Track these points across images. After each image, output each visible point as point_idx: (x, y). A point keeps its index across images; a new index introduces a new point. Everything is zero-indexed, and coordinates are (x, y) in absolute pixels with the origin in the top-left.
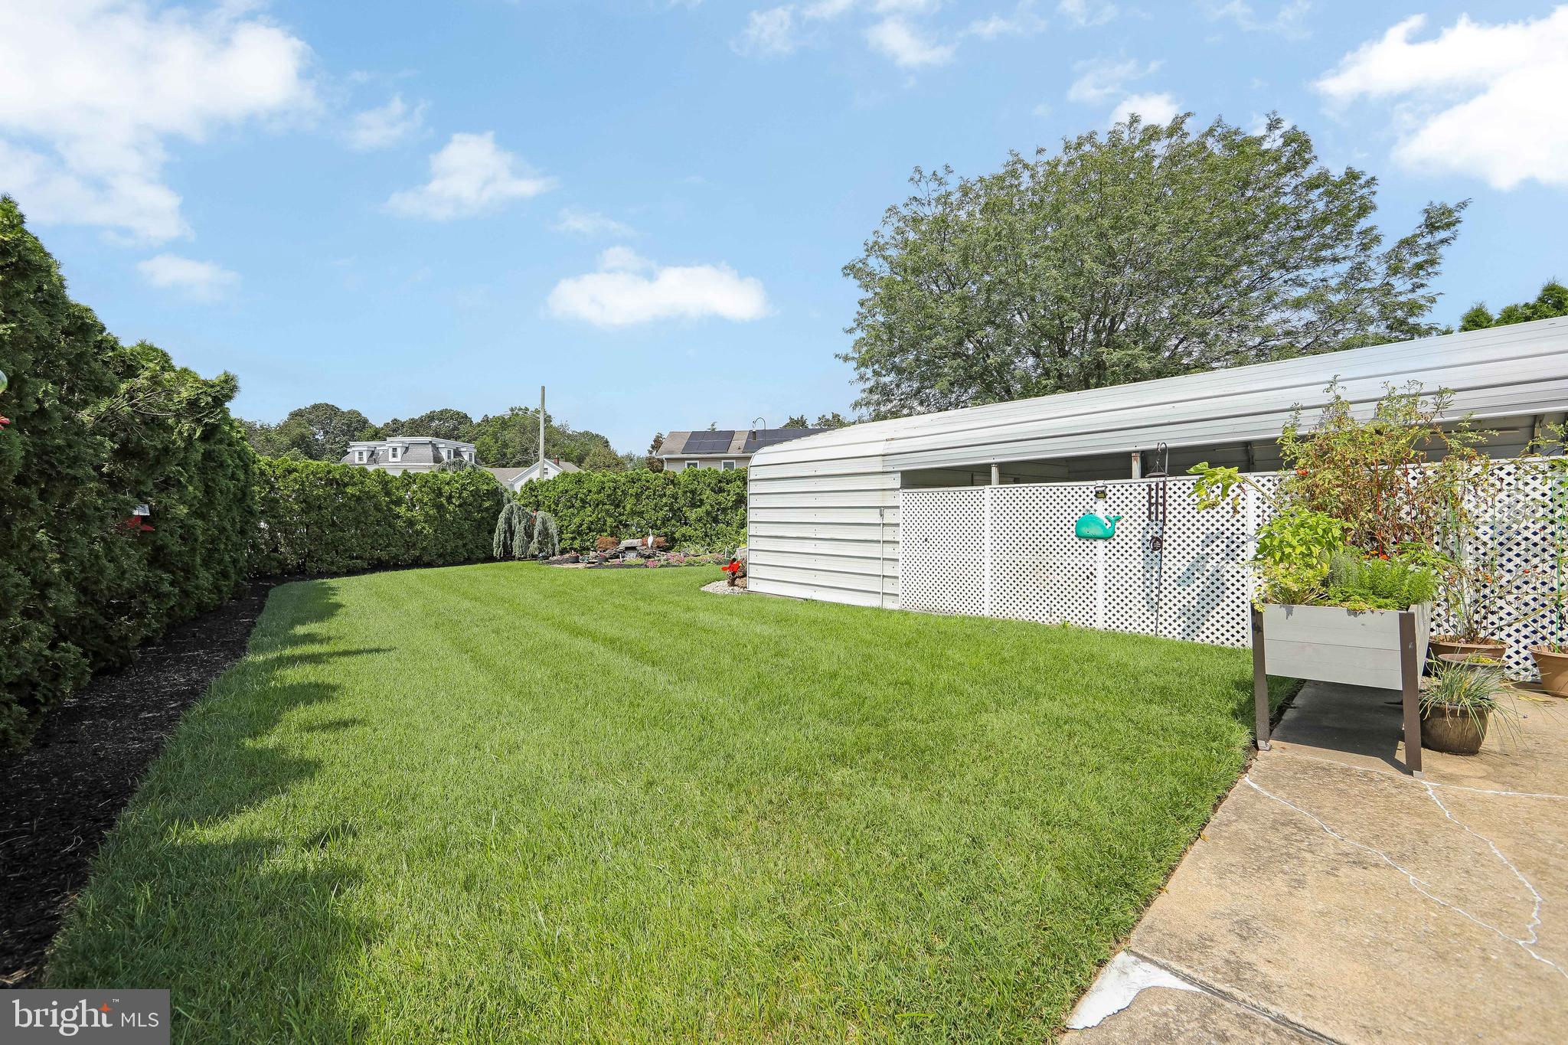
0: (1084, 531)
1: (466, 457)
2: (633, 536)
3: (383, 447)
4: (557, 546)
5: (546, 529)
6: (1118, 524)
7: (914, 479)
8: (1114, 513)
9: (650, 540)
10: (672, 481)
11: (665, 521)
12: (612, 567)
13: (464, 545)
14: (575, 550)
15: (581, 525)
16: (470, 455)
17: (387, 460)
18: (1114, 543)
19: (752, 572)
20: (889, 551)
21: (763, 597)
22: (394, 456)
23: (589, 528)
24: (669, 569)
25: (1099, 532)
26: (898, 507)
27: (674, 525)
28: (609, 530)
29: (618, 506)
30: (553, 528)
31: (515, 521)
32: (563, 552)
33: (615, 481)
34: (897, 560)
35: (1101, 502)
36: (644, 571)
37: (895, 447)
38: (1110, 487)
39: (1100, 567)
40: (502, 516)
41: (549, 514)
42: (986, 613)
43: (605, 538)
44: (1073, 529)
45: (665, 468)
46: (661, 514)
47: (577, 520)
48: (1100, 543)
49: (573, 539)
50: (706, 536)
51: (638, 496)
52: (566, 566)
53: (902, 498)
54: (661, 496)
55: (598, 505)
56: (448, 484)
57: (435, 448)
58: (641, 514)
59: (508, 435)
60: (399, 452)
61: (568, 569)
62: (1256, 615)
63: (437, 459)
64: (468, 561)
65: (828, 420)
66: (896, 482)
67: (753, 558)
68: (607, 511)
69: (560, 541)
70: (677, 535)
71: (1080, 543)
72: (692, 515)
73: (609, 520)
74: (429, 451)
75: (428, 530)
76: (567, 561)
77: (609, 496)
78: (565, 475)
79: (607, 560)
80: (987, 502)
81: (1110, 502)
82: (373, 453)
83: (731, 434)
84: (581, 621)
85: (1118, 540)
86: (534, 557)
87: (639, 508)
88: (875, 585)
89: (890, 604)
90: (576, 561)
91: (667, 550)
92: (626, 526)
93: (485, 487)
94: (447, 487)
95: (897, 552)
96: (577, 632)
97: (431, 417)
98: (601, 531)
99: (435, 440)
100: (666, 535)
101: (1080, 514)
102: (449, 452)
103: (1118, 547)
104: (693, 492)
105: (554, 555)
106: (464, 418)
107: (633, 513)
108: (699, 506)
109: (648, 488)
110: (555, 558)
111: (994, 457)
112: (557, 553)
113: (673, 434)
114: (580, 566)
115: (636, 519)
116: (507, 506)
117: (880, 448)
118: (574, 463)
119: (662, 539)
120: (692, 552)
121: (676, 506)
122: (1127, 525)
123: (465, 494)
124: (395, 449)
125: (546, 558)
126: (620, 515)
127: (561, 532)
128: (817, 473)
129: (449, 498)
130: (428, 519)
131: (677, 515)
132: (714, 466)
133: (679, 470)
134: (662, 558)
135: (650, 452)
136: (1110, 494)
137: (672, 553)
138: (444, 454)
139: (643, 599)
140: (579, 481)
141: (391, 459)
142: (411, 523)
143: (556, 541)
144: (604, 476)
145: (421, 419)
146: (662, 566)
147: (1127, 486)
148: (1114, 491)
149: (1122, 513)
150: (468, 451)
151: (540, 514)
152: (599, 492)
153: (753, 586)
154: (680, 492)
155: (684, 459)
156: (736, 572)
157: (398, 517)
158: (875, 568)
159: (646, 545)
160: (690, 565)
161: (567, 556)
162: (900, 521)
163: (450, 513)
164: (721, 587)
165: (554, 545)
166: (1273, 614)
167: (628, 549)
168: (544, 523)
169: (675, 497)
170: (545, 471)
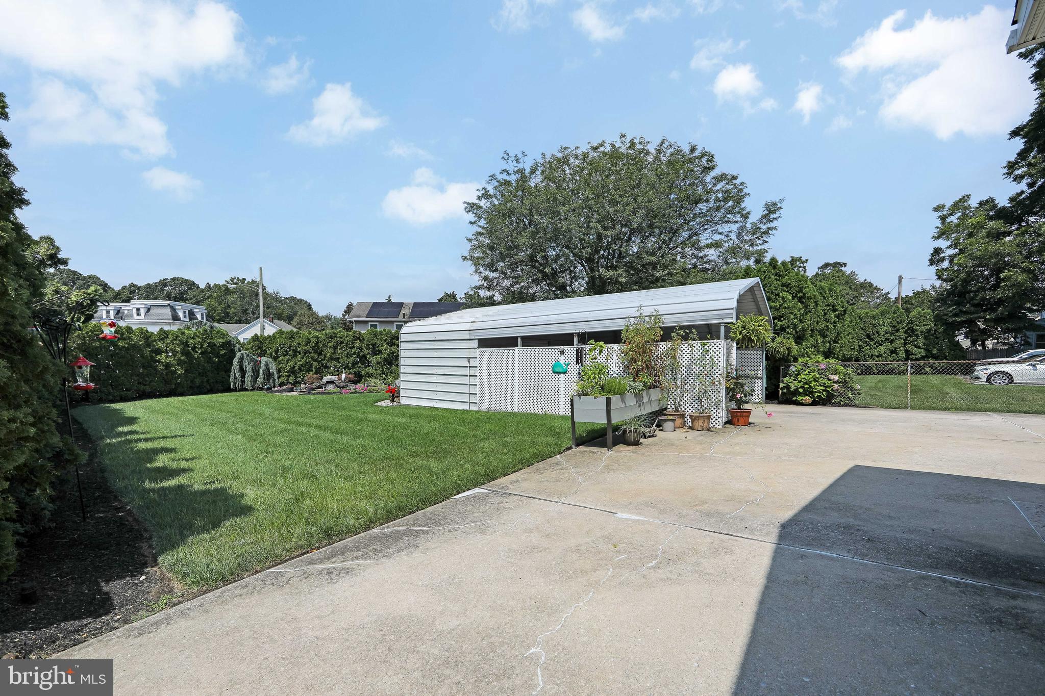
0: (556, 370)
1: (199, 316)
2: (332, 374)
3: (129, 308)
4: (277, 381)
5: (268, 369)
6: (569, 367)
7: (485, 343)
8: (567, 361)
9: (343, 376)
10: (359, 338)
11: (354, 364)
12: (317, 394)
13: (208, 381)
14: (291, 383)
15: (294, 367)
16: (202, 315)
17: (132, 317)
18: (567, 375)
19: (402, 393)
20: (473, 381)
21: (408, 407)
22: (138, 314)
23: (300, 369)
24: (356, 395)
25: (561, 370)
26: (476, 358)
27: (360, 367)
28: (314, 370)
29: (320, 354)
30: (273, 368)
31: (246, 363)
32: (281, 385)
33: (317, 337)
34: (476, 385)
35: (562, 356)
36: (339, 396)
37: (475, 326)
38: (566, 349)
39: (562, 386)
40: (236, 361)
41: (271, 360)
42: (516, 410)
43: (312, 375)
44: (551, 369)
45: (355, 328)
46: (352, 359)
47: (291, 364)
48: (562, 375)
49: (289, 376)
50: (383, 373)
51: (335, 348)
52: (285, 394)
53: (478, 353)
54: (351, 348)
55: (305, 353)
56: (193, 338)
57: (173, 309)
58: (337, 359)
59: (231, 298)
60: (142, 311)
61: (287, 395)
62: (572, 401)
63: (176, 318)
64: (211, 391)
65: (471, 295)
66: (475, 344)
67: (403, 385)
68: (313, 357)
69: (279, 378)
70: (363, 373)
71: (554, 375)
72: (374, 360)
73: (315, 364)
74: (168, 311)
75: (180, 371)
76: (285, 391)
77: (313, 348)
78: (281, 332)
79: (313, 389)
80: (516, 355)
81: (566, 356)
82: (118, 312)
83: (400, 305)
84: (301, 420)
85: (569, 374)
86: (261, 389)
87: (336, 355)
88: (466, 398)
89: (474, 408)
90: (292, 390)
91: (355, 382)
92: (327, 367)
93: (221, 340)
94: (192, 341)
95: (476, 381)
96: (300, 424)
97: (164, 283)
98: (309, 371)
99: (172, 303)
100: (355, 373)
101: (554, 362)
102: (185, 312)
103: (569, 377)
104: (374, 345)
105: (274, 387)
106: (192, 285)
107: (331, 359)
108: (378, 354)
109: (341, 343)
110: (276, 389)
111: (519, 333)
112: (277, 385)
113: (360, 304)
114: (295, 394)
115: (334, 363)
116: (238, 355)
117: (467, 327)
118: (285, 321)
119: (353, 376)
120: (373, 384)
121: (361, 354)
122: (572, 367)
123: (205, 345)
124: (138, 310)
125: (269, 389)
126: (322, 360)
127: (279, 371)
128: (437, 339)
129: (194, 348)
130: (180, 363)
131: (363, 359)
132: (388, 328)
133: (363, 330)
134: (352, 388)
135: (344, 316)
136: (566, 353)
137: (359, 385)
138: (181, 314)
139: (338, 409)
140: (291, 336)
141: (135, 316)
142: (168, 366)
143: (276, 377)
144: (310, 333)
145: (156, 285)
146: (352, 393)
147: (572, 349)
148: (567, 351)
149: (570, 361)
150: (200, 312)
151: (264, 360)
152: (306, 345)
153: (403, 401)
154: (364, 345)
155: (367, 322)
156: (394, 394)
157: (159, 361)
158: (466, 389)
159: (341, 380)
160: (371, 392)
161: (285, 387)
162: (478, 365)
163: (195, 359)
164: (388, 403)
165: (274, 381)
166: (576, 399)
167: (328, 382)
168: (267, 365)
169: (360, 348)
170: (263, 328)
